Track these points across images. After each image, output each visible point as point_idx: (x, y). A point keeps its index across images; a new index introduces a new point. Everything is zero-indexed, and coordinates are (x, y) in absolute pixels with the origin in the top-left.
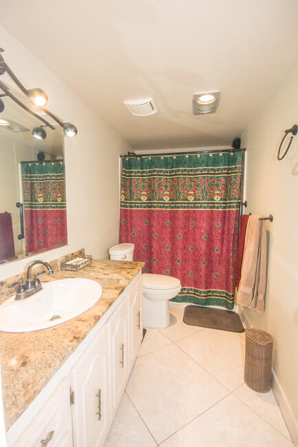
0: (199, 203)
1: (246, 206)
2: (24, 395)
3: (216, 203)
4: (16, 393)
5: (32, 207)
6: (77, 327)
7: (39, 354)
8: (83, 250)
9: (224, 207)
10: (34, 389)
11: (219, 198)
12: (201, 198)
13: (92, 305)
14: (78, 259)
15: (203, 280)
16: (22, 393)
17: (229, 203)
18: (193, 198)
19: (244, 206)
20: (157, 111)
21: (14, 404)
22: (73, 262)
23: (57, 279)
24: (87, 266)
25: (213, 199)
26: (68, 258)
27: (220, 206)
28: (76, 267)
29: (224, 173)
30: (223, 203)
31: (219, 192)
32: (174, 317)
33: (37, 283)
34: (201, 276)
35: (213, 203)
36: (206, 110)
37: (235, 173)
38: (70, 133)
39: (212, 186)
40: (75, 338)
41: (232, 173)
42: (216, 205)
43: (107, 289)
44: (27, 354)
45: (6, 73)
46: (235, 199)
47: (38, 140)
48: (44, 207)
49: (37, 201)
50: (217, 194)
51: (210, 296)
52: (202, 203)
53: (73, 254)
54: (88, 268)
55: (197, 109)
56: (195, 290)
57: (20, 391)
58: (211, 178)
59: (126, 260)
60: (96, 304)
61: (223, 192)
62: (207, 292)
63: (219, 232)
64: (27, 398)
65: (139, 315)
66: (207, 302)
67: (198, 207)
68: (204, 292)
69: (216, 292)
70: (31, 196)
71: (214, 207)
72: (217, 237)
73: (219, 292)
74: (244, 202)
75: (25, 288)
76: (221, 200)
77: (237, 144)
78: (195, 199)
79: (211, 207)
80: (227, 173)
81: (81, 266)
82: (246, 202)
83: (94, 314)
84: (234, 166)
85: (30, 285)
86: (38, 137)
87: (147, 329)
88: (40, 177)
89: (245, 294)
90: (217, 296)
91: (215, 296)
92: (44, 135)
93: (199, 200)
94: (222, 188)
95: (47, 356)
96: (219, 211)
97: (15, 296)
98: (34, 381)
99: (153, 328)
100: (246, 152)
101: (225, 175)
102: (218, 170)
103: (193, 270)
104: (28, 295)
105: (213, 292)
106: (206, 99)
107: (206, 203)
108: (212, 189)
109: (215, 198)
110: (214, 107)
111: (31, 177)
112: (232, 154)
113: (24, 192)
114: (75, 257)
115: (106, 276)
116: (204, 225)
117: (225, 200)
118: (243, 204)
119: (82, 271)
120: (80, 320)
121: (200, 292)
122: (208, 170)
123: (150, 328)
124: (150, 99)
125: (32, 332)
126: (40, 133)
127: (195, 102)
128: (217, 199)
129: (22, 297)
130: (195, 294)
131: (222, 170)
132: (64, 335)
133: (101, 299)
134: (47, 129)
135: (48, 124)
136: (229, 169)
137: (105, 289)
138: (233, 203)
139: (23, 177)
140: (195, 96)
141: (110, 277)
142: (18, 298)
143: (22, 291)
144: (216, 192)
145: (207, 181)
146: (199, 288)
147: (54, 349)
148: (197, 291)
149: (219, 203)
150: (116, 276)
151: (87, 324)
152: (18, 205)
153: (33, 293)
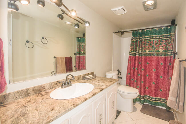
0: (151, 53)
1: (177, 55)
2: (47, 120)
3: (160, 53)
4: (45, 119)
5: (80, 55)
6: (76, 101)
7: (59, 108)
8: (93, 72)
9: (165, 55)
10: (51, 119)
11: (162, 50)
12: (152, 50)
13: (86, 93)
14: (90, 75)
15: (153, 92)
16: (46, 119)
17: (168, 53)
18: (148, 51)
19: (176, 55)
20: (127, 11)
21: (42, 122)
22: (87, 77)
23: (80, 83)
24: (93, 79)
25: (158, 51)
26: (86, 75)
27: (163, 54)
28: (88, 78)
29: (165, 38)
30: (164, 53)
31: (162, 47)
32: (136, 108)
33: (70, 83)
34: (152, 90)
35: (159, 53)
36: (151, 8)
37: (170, 37)
38: (87, 25)
39: (158, 44)
40: (74, 105)
41: (169, 37)
42: (160, 54)
43: (96, 88)
44: (55, 107)
45: (63, 6)
46: (170, 51)
47: (77, 29)
48: (83, 55)
49: (81, 52)
50: (161, 48)
51: (158, 101)
52: (153, 53)
53: (88, 74)
54: (93, 80)
55: (146, 8)
56: (149, 97)
57: (46, 118)
58: (157, 40)
59: (113, 78)
60: (88, 93)
61: (164, 47)
62: (155, 99)
63: (163, 68)
64: (47, 121)
65: (113, 103)
66: (156, 104)
67: (150, 55)
68: (154, 98)
69: (161, 99)
70: (80, 50)
71: (159, 55)
72: (161, 70)
73: (163, 99)
74: (176, 52)
75: (65, 84)
76: (163, 51)
77: (173, 22)
78: (149, 51)
79: (158, 55)
80: (166, 38)
81: (90, 79)
82: (177, 52)
83: (85, 97)
84: (170, 34)
85: (67, 83)
86: (76, 27)
87: (121, 111)
88: (83, 43)
89: (171, 101)
90: (161, 101)
91: (160, 101)
92: (78, 26)
93: (151, 51)
94: (164, 46)
95: (61, 109)
96: (162, 57)
97: (61, 87)
98: (52, 116)
99: (124, 112)
100: (177, 26)
101: (165, 39)
102: (161, 36)
103: (148, 86)
104: (65, 87)
105: (159, 99)
106: (150, 3)
107: (155, 53)
108: (158, 46)
109: (160, 50)
110: (155, 6)
111: (80, 43)
112: (169, 28)
113: (77, 49)
114: (89, 75)
115: (98, 83)
116: (154, 64)
117: (165, 51)
118: (175, 54)
119: (90, 81)
120: (79, 99)
121: (152, 98)
122: (156, 37)
123: (122, 111)
124: (123, 7)
125: (61, 100)
126: (77, 26)
127: (144, 5)
128: (161, 51)
129: (63, 87)
130: (149, 99)
131: (163, 36)
132: (70, 103)
133: (91, 92)
134: (80, 24)
135: (80, 22)
136: (167, 36)
137: (95, 88)
138: (169, 53)
139: (77, 43)
140: (143, 2)
141: (100, 84)
142: (62, 88)
143: (63, 85)
144: (160, 48)
145: (155, 42)
146: (151, 96)
147: (65, 107)
148: (150, 97)
149: (162, 53)
150: (102, 84)
151: (80, 100)
152: (75, 54)
153: (67, 86)
